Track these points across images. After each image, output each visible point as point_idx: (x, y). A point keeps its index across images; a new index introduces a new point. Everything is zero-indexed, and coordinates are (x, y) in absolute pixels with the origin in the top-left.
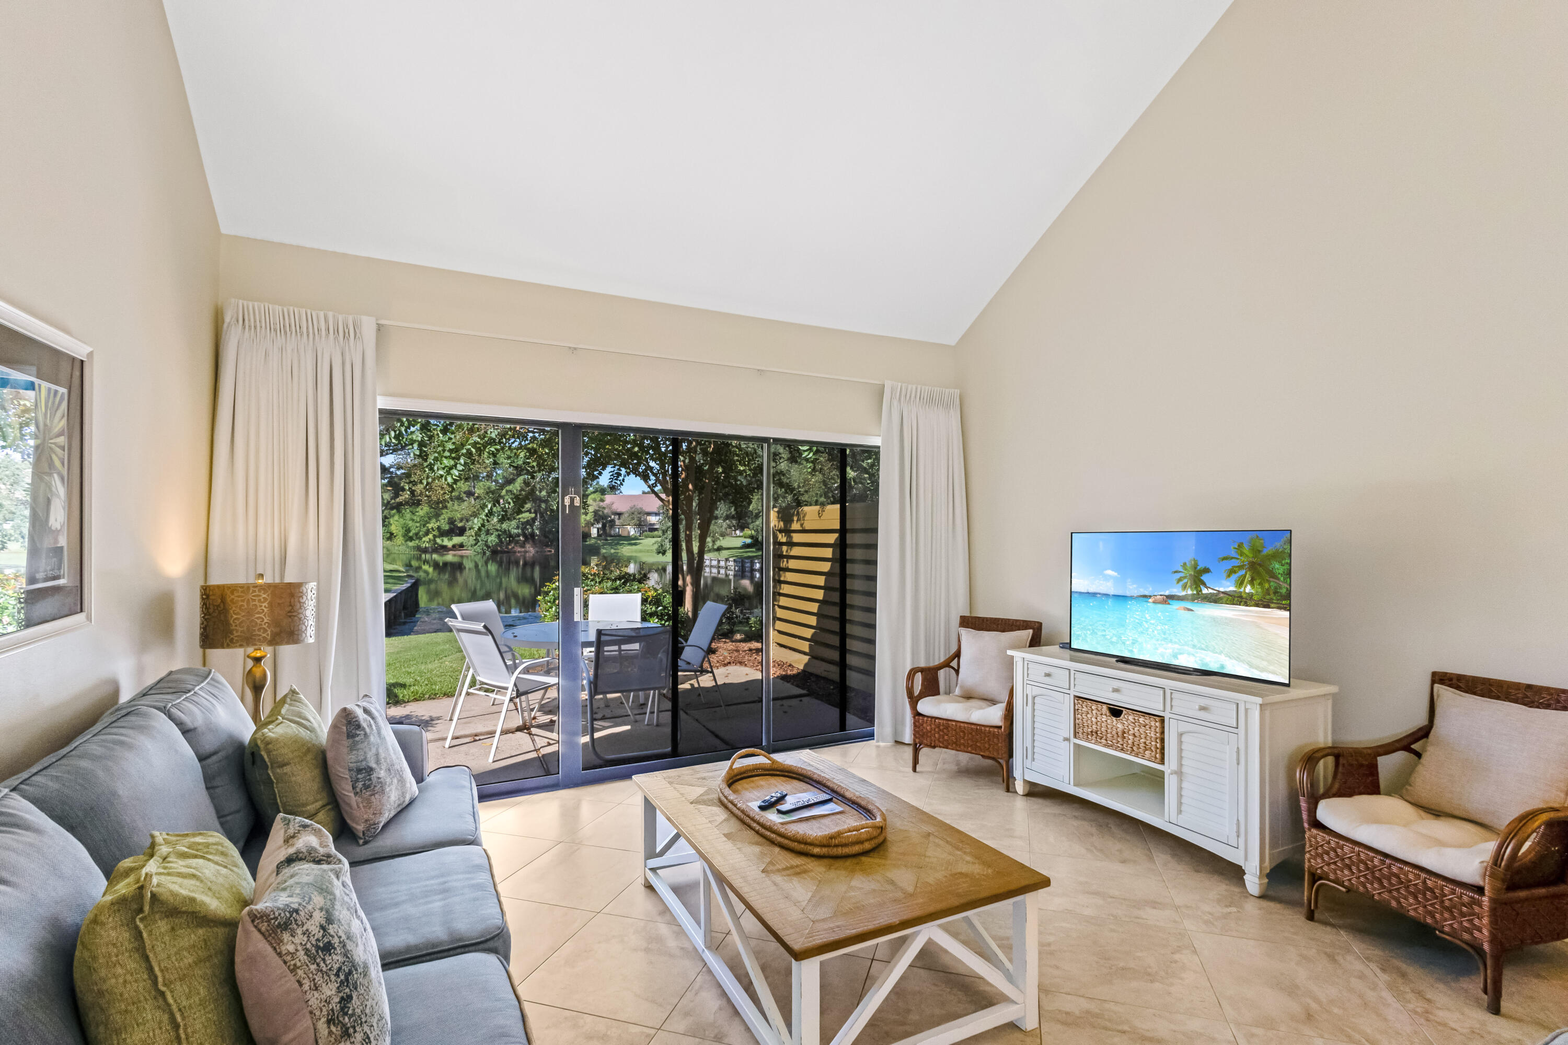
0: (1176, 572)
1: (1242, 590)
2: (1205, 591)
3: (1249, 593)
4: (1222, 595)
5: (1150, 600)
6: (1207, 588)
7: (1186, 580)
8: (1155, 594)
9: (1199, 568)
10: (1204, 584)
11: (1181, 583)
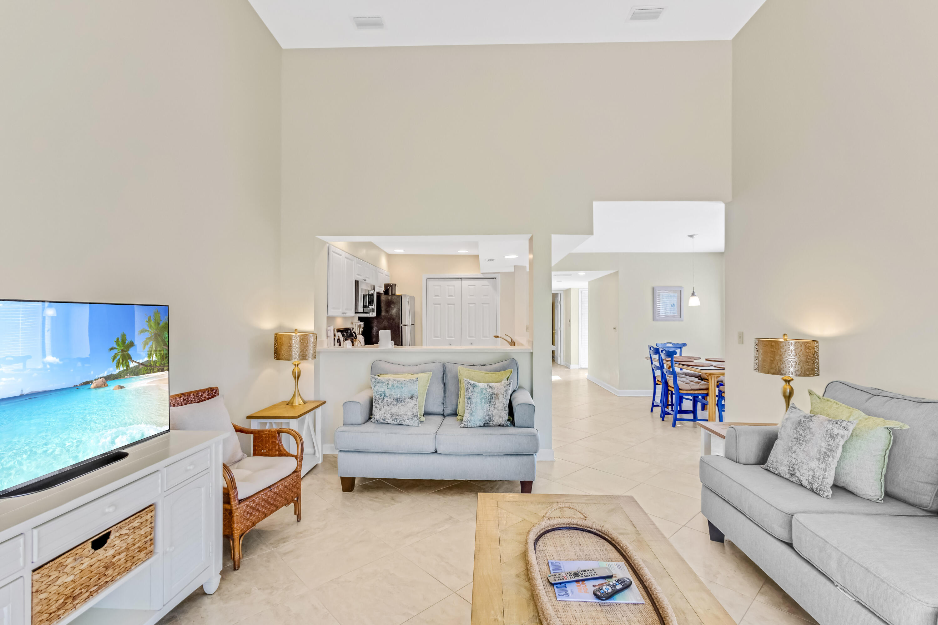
0: (112, 349)
1: (151, 359)
2: (132, 365)
3: (154, 361)
4: (141, 366)
5: (92, 386)
6: (132, 361)
7: (118, 357)
8: (97, 377)
9: (127, 342)
10: (130, 358)
11: (116, 360)
